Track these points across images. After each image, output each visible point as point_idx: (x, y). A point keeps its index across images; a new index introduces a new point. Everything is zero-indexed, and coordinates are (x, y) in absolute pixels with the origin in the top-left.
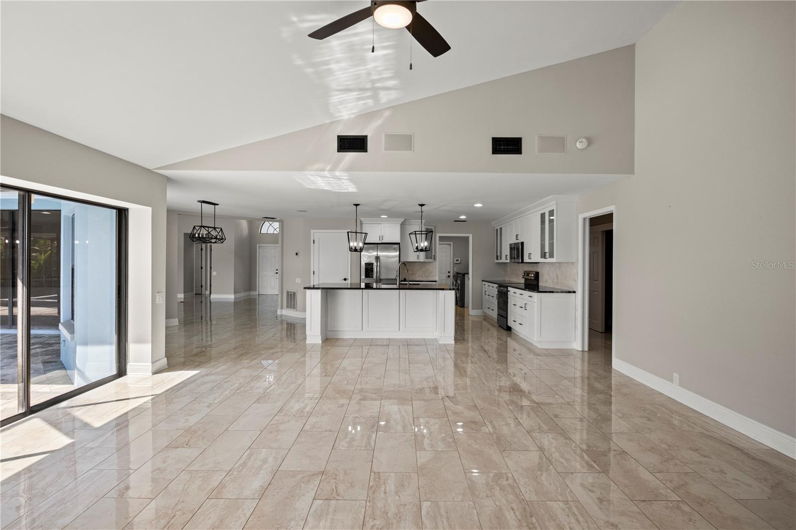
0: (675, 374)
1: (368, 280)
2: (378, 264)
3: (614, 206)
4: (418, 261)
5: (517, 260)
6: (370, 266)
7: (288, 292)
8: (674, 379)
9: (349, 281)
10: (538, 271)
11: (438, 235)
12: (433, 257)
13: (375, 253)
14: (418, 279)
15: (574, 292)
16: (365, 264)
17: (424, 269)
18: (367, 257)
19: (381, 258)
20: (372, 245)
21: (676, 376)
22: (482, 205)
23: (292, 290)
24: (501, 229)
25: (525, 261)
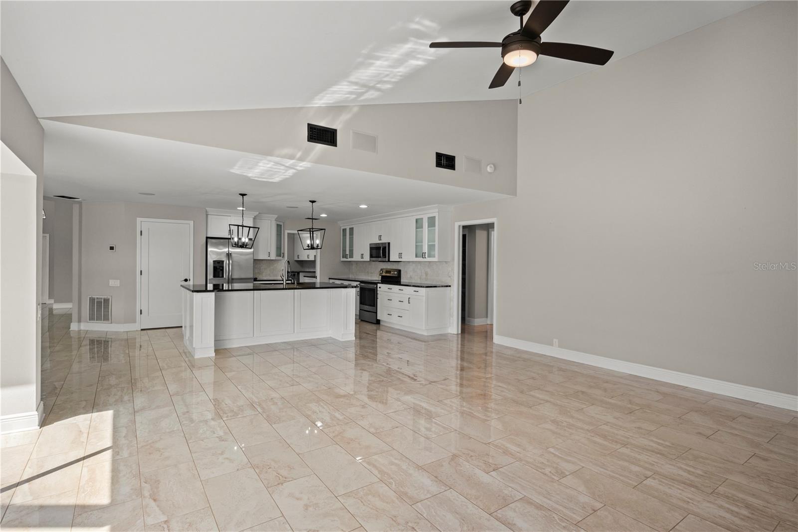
0: (555, 340)
1: (217, 281)
2: (231, 262)
3: (496, 218)
4: (269, 258)
5: (384, 259)
6: (220, 265)
7: (92, 300)
8: (554, 343)
9: (191, 283)
10: (399, 269)
11: (287, 232)
12: (282, 255)
13: (226, 250)
14: (265, 279)
15: (450, 286)
16: (214, 261)
17: (272, 267)
18: (216, 252)
19: (233, 255)
20: (222, 240)
21: (556, 341)
22: (367, 207)
23: (99, 295)
24: (351, 230)
25: (390, 260)
